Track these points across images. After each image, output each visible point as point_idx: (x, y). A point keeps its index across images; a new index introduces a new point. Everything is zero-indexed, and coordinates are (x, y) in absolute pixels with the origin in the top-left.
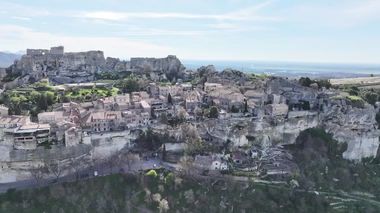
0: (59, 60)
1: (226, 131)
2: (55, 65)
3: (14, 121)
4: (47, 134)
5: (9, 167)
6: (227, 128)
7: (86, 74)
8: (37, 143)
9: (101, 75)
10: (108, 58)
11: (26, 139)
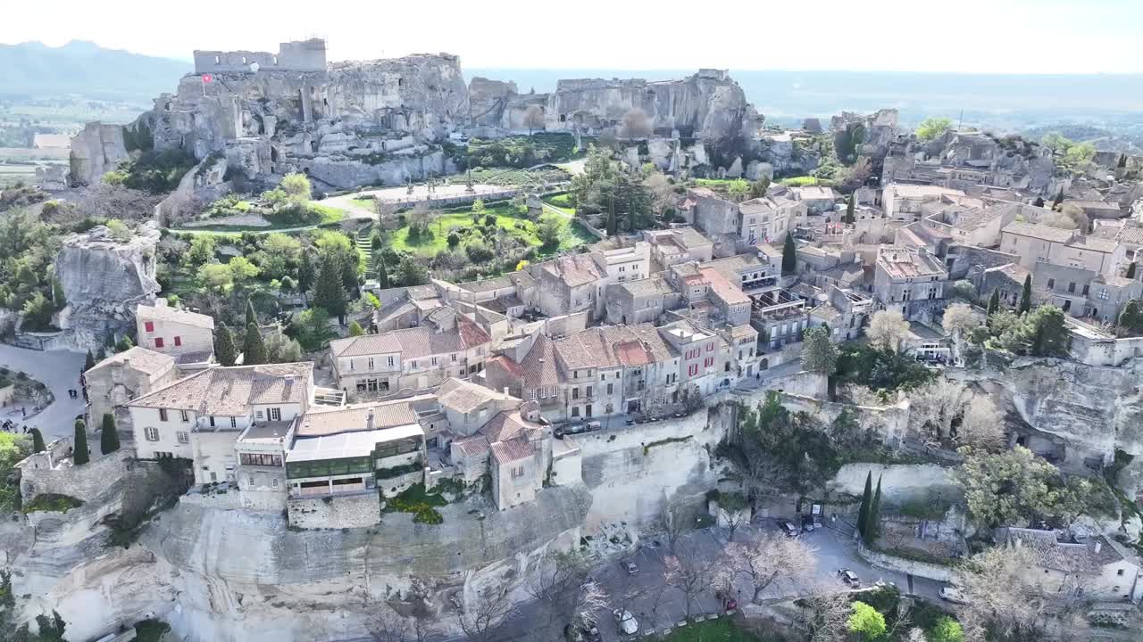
0: (313, 93)
1: (1112, 415)
2: (297, 110)
3: (265, 397)
4: (414, 455)
5: (266, 597)
6: (1118, 401)
7: (416, 147)
8: (382, 498)
9: (465, 148)
10: (479, 82)
11: (335, 482)
